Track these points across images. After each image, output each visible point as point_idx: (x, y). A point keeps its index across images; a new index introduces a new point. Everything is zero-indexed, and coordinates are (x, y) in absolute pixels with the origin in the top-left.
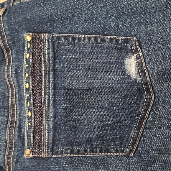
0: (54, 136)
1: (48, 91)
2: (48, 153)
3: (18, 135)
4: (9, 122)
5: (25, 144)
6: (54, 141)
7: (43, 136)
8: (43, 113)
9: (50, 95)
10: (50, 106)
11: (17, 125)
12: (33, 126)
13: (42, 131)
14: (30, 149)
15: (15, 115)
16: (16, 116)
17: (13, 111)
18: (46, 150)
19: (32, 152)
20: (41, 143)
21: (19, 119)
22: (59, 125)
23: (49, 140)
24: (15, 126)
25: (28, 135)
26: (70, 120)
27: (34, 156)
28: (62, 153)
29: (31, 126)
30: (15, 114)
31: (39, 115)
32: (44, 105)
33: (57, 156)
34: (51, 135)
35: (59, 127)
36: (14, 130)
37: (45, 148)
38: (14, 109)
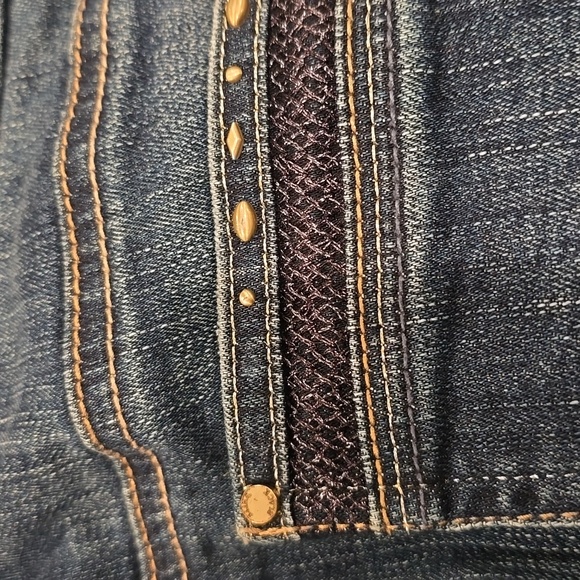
0: (442, 376)
1: (382, 16)
2: (412, 507)
3: (156, 410)
4: (67, 325)
5: (231, 453)
6: (445, 417)
7: (357, 383)
8: (347, 198)
9: (396, 44)
10: (399, 132)
11: (130, 336)
12: (271, 308)
13: (346, 345)
14: (270, 483)
15: (99, 260)
16: (106, 269)
17: (85, 230)
18: (398, 486)
19: (287, 505)
20: (350, 430)
21: (129, 286)
22: (479, 286)
23: (406, 407)
24: (116, 351)
25: (242, 382)
26: (564, 244)
27: (304, 528)
28: (524, 500)
29: (261, 315)
30: (98, 253)
31: (319, 215)
32: (349, 131)
33: (490, 521)
34: (422, 369)
35: (478, 303)
36: (118, 383)
37: (387, 466)
38: (88, 216)
